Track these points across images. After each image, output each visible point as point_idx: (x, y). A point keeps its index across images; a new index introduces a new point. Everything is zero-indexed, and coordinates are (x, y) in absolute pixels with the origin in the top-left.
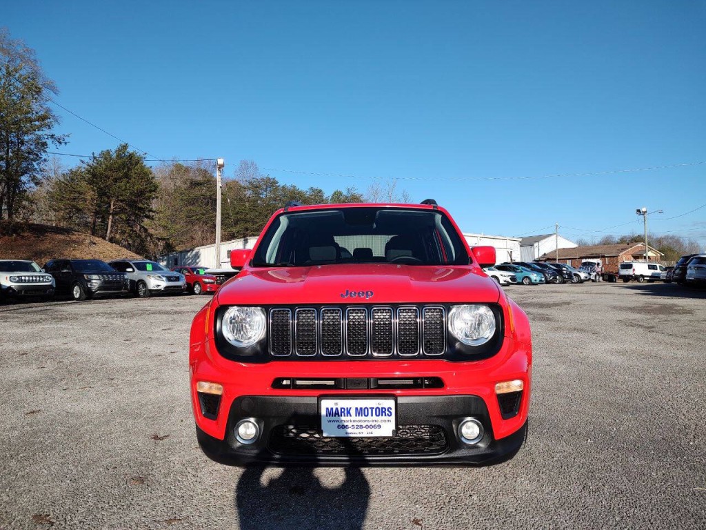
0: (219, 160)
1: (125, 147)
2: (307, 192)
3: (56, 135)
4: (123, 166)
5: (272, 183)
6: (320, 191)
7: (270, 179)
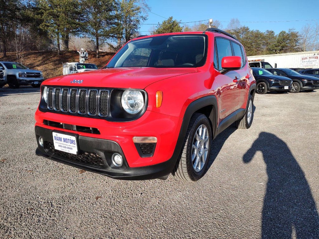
0: (210, 20)
1: (171, 18)
2: (265, 33)
3: (144, 16)
4: (170, 27)
5: (246, 30)
6: (272, 32)
7: (245, 28)
